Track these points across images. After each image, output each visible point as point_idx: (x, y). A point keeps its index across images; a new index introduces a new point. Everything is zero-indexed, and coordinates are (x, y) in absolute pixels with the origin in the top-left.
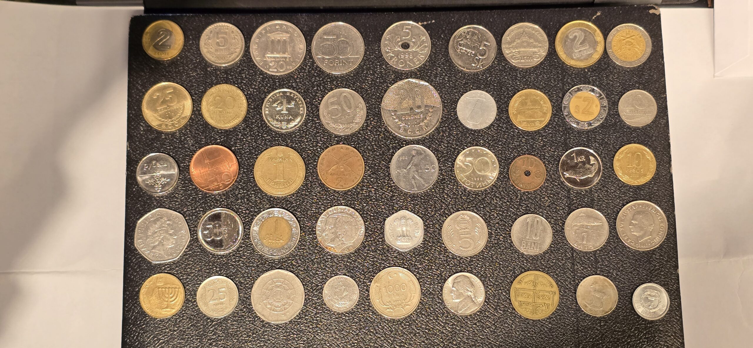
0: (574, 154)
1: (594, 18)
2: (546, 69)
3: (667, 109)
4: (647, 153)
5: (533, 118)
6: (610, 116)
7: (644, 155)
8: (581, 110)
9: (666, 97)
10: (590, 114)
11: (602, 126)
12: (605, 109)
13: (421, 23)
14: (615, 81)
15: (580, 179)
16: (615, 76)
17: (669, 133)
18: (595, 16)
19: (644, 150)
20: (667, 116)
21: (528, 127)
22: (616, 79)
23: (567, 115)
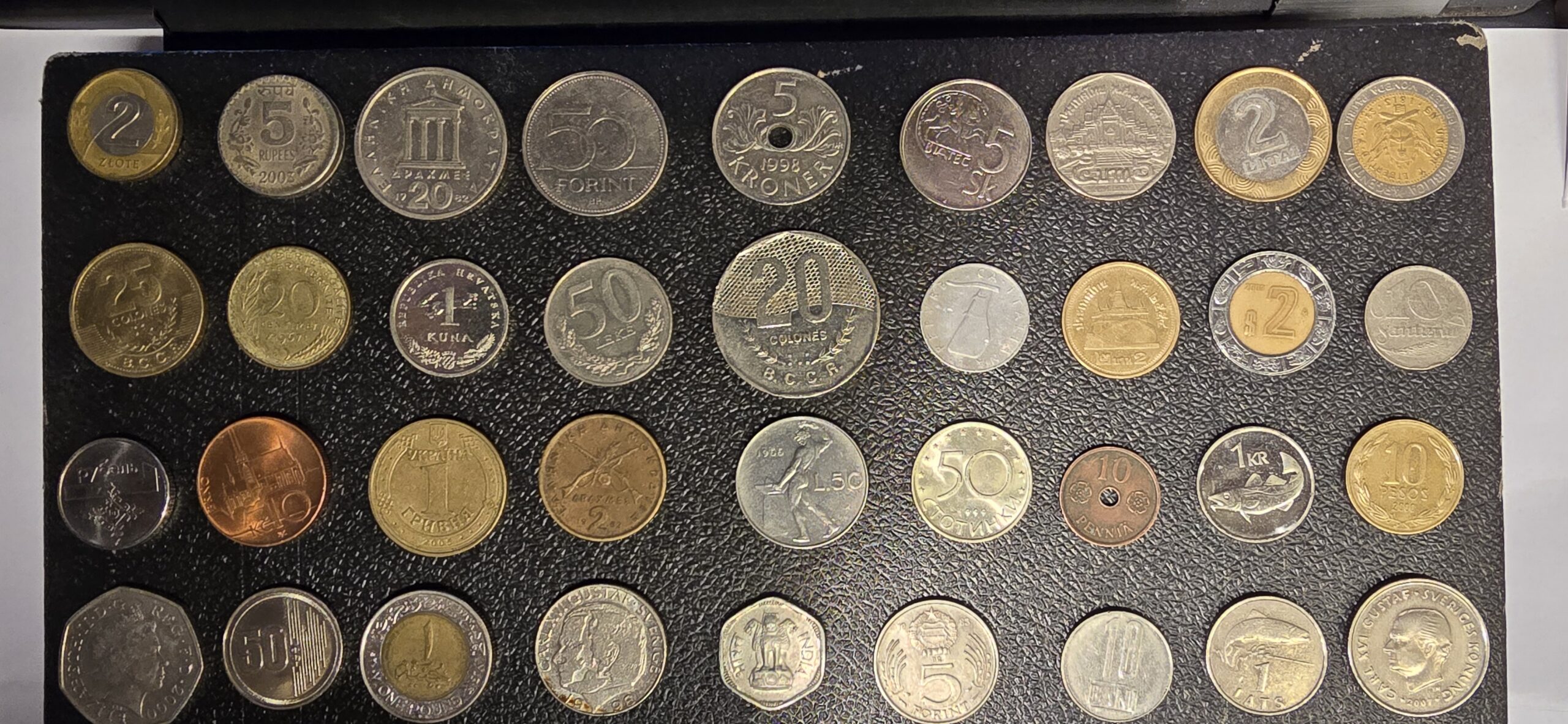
0: (1239, 447)
1: (1301, 59)
2: (1167, 206)
3: (1496, 319)
4: (1441, 445)
5: (1128, 343)
6: (1340, 339)
7: (1430, 451)
8: (1261, 323)
9: (1495, 283)
10: (1285, 332)
11: (1317, 367)
12: (1329, 319)
13: (825, 72)
14: (1357, 239)
15: (1252, 516)
16: (1357, 227)
17: (1498, 386)
18: (1305, 55)
19: (1432, 437)
20: (1496, 338)
21: (1113, 368)
22: (1358, 233)
23: (1221, 338)
